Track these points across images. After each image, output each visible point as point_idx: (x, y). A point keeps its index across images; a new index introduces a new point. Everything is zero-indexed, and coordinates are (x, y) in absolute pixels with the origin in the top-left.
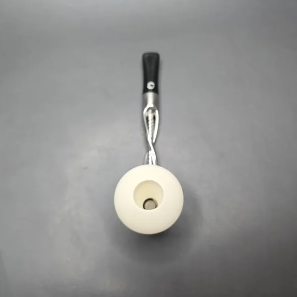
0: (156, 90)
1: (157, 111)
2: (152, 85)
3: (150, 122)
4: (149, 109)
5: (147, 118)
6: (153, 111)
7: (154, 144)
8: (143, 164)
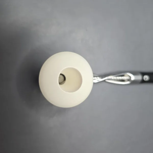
0: (143, 82)
1: (128, 83)
2: (146, 78)
3: (120, 78)
4: (130, 77)
5: (123, 76)
6: (128, 80)
7: (104, 81)
8: (94, 74)
